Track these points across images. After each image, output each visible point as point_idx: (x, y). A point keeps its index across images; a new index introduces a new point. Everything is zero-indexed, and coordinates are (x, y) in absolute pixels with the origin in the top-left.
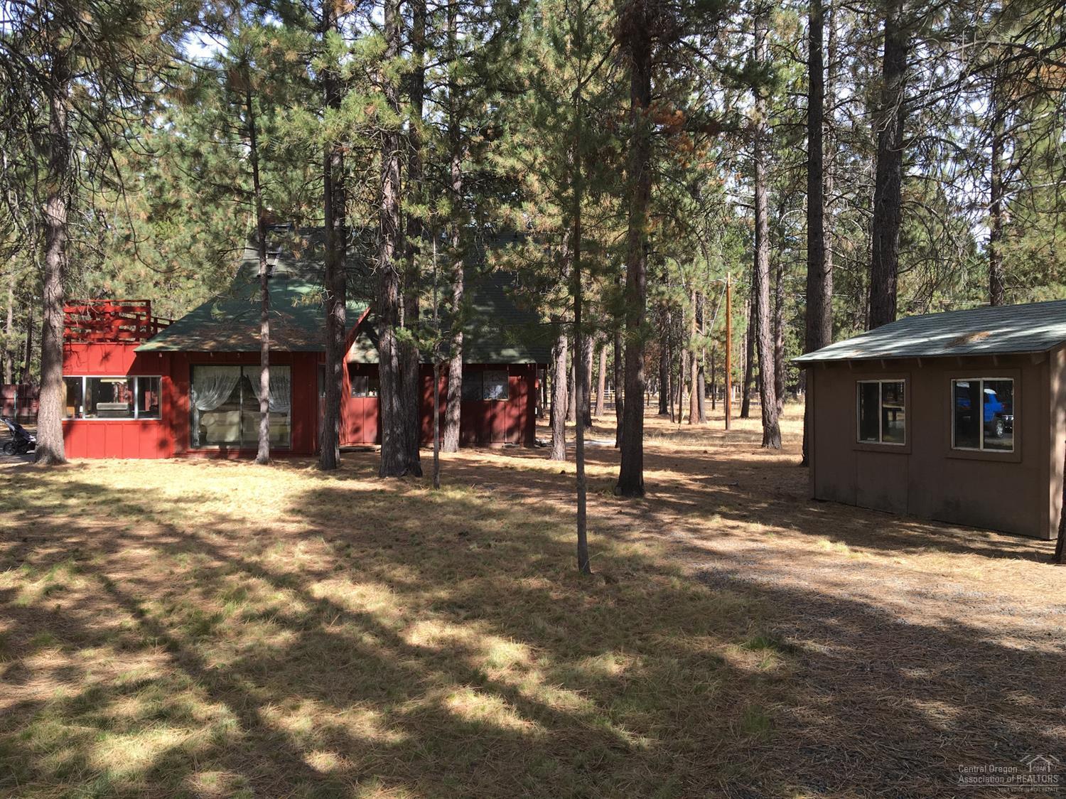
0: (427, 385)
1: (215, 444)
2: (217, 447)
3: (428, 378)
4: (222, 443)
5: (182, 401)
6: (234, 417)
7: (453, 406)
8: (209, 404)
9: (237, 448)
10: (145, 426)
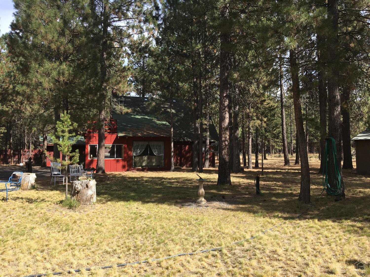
0: (183, 148)
1: (139, 166)
2: (140, 167)
3: (183, 146)
4: (142, 167)
5: (129, 153)
6: (145, 158)
7: (208, 154)
8: (137, 154)
9: (147, 168)
10: (118, 161)
